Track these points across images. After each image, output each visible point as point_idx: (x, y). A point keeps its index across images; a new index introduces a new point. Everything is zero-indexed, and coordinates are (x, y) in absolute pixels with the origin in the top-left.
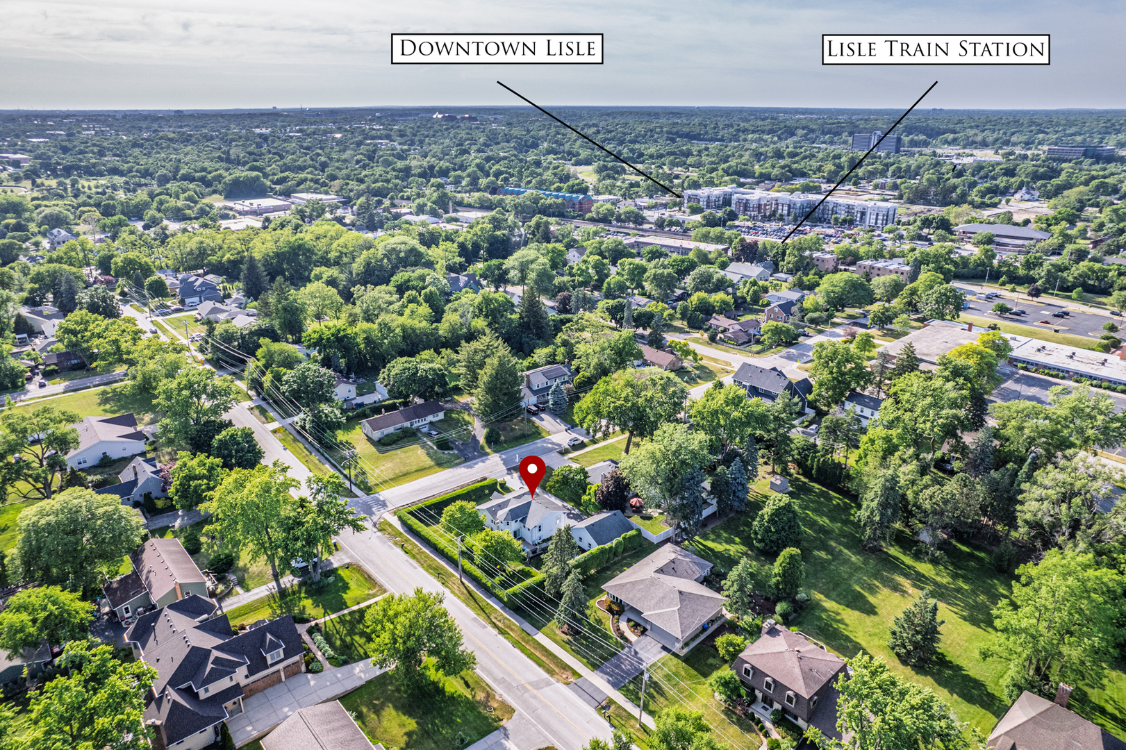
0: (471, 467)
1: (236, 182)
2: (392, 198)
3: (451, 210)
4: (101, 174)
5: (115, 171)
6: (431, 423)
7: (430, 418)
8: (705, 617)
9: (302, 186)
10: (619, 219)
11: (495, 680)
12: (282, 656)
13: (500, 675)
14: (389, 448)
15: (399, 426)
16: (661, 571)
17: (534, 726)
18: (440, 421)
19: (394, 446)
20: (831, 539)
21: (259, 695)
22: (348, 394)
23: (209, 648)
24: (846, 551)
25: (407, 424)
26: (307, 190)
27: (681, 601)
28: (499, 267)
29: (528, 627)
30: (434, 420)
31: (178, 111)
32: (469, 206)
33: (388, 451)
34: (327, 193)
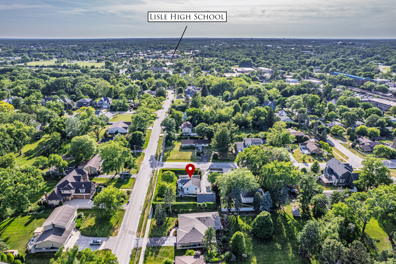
0: (199, 164)
1: (243, 62)
2: (288, 72)
3: (305, 78)
4: (213, 57)
5: (217, 56)
6: (203, 146)
7: (203, 145)
8: (194, 240)
9: (262, 65)
10: (375, 90)
11: (124, 225)
12: (84, 192)
13: (126, 224)
14: (183, 150)
15: (191, 144)
16: (199, 219)
17: (115, 242)
18: (207, 147)
19: (185, 150)
20: (291, 242)
21: (78, 199)
22: (188, 131)
23: (69, 182)
24: (291, 250)
25: (194, 145)
26: (264, 66)
27: (191, 231)
28: (284, 100)
29: (151, 216)
30: (205, 146)
31: (252, 39)
32: (316, 78)
33: (182, 151)
34: (269, 68)
